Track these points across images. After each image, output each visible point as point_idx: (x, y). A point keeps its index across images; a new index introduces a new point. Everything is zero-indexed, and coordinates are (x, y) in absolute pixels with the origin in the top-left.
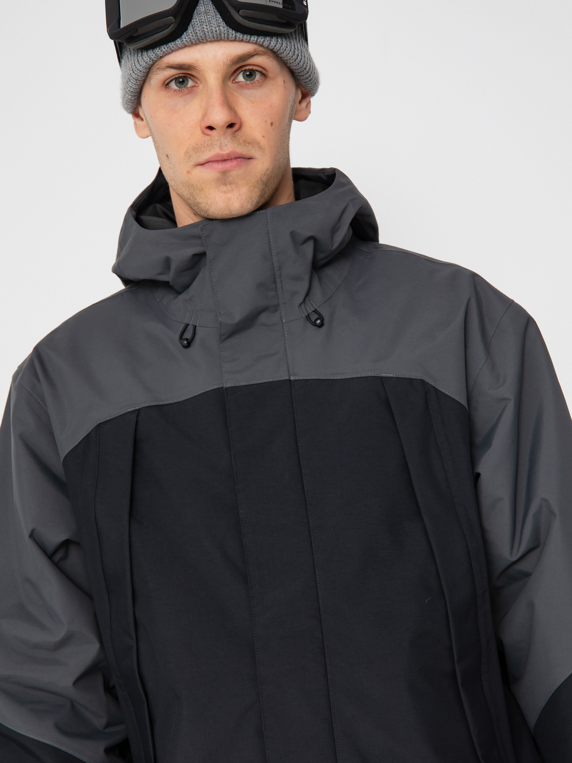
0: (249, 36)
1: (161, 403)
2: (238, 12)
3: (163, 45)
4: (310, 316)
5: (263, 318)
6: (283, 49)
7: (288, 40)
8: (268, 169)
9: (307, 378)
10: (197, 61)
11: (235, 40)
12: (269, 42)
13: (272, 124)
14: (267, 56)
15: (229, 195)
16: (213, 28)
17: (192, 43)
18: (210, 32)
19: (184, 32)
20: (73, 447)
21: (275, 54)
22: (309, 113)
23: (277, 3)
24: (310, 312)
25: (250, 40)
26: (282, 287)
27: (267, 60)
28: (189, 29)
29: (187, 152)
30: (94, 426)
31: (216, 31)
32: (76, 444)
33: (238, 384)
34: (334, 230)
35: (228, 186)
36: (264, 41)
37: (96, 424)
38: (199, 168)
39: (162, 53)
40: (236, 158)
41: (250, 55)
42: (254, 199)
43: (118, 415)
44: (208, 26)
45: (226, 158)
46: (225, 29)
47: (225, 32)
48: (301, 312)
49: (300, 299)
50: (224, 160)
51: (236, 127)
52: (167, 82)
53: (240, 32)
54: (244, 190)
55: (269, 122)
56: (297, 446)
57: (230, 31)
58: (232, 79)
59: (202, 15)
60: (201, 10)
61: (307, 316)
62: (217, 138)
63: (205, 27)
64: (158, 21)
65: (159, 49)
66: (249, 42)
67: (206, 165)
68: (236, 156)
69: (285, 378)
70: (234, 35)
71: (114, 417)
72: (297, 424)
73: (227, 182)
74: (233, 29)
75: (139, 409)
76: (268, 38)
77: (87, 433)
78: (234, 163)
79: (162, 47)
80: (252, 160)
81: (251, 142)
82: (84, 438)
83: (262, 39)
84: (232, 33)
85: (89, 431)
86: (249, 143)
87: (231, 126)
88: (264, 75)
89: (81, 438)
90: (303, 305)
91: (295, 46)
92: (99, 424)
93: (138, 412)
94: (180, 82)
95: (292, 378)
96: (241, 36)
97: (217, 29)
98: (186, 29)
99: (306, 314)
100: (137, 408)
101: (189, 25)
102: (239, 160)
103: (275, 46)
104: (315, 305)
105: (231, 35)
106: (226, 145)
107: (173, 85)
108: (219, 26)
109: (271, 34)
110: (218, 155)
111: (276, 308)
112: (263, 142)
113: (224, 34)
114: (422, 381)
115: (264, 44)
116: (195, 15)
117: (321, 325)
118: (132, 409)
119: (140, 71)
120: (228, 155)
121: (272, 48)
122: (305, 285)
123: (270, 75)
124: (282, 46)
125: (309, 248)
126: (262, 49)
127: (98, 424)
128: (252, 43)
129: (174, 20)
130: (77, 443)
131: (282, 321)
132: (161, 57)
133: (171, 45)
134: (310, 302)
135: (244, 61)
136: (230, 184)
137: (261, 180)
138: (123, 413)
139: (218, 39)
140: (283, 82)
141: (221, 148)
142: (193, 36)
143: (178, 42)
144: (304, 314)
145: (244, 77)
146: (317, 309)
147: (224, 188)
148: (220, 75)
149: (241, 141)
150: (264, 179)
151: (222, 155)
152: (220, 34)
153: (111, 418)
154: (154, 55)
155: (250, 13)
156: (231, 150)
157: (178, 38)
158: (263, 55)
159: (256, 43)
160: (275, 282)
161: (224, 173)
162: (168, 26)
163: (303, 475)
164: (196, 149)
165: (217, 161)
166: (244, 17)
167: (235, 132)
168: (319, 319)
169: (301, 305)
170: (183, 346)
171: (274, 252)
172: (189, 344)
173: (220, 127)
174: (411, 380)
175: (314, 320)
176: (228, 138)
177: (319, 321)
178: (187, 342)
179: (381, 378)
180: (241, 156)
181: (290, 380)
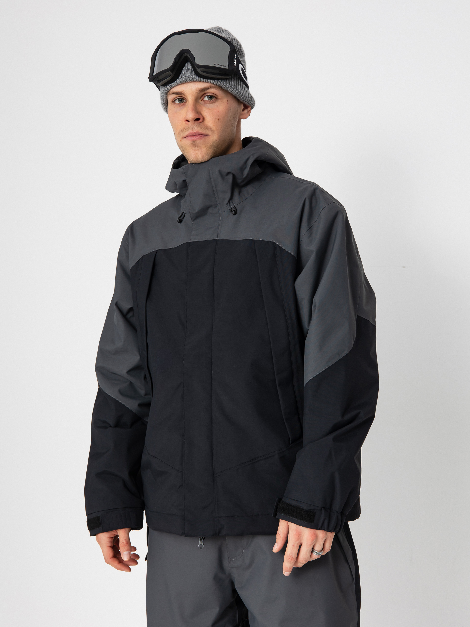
0: (206, 80)
1: (167, 248)
2: (199, 68)
3: (170, 84)
4: (232, 209)
5: (210, 210)
6: (224, 86)
7: (228, 81)
8: (216, 140)
9: (224, 239)
10: (184, 91)
11: (200, 82)
12: (216, 82)
13: (218, 119)
14: (216, 89)
15: (197, 152)
16: (190, 76)
17: (181, 83)
18: (188, 78)
19: (178, 78)
21: (221, 88)
22: (249, 115)
23: (218, 65)
25: (207, 81)
26: (218, 196)
27: (216, 91)
28: (180, 77)
29: (179, 132)
30: (141, 257)
31: (191, 78)
33: (195, 241)
34: (242, 169)
35: (197, 148)
36: (214, 82)
38: (184, 139)
39: (170, 87)
40: (199, 135)
41: (207, 88)
42: (209, 154)
43: (150, 252)
44: (188, 76)
45: (194, 134)
46: (195, 76)
47: (195, 78)
48: (227, 207)
49: (226, 201)
50: (194, 136)
51: (201, 120)
52: (174, 100)
53: (202, 78)
54: (204, 150)
55: (217, 118)
56: (214, 270)
57: (198, 77)
58: (201, 99)
59: (186, 71)
60: (186, 68)
62: (191, 125)
63: (186, 76)
64: (165, 73)
65: (169, 86)
66: (207, 82)
67: (186, 138)
68: (199, 134)
69: (215, 239)
70: (199, 79)
73: (196, 146)
74: (199, 77)
75: (158, 250)
76: (216, 81)
77: (138, 260)
78: (198, 137)
79: (170, 85)
80: (208, 136)
81: (207, 128)
83: (213, 81)
84: (198, 78)
86: (206, 128)
87: (197, 120)
88: (217, 98)
89: (136, 262)
90: (228, 204)
91: (232, 84)
92: (143, 256)
94: (180, 100)
96: (203, 80)
97: (192, 77)
98: (179, 77)
100: (157, 250)
101: (180, 75)
102: (201, 135)
103: (220, 84)
104: (235, 204)
105: (198, 80)
106: (195, 129)
107: (177, 102)
108: (193, 76)
109: (218, 79)
110: (191, 133)
111: (216, 206)
112: (213, 128)
113: (195, 79)
114: (274, 244)
115: (214, 83)
116: (183, 71)
117: (235, 214)
118: (155, 250)
119: (164, 96)
120: (195, 133)
121: (219, 85)
122: (228, 195)
123: (219, 97)
124: (223, 84)
125: (230, 178)
126: (213, 85)
128: (209, 83)
129: (171, 73)
130: (135, 264)
131: (219, 212)
132: (170, 89)
133: (173, 84)
134: (233, 202)
135: (204, 91)
136: (198, 147)
137: (213, 145)
138: (152, 251)
139: (192, 81)
140: (226, 101)
141: (192, 130)
142: (181, 80)
143: (175, 82)
145: (208, 98)
147: (194, 149)
148: (193, 97)
149: (202, 127)
150: (215, 144)
151: (193, 133)
152: (193, 79)
153: (147, 254)
154: (167, 88)
155: (204, 69)
156: (196, 131)
157: (176, 81)
158: (214, 88)
159: (210, 83)
160: (214, 193)
161: (194, 141)
162: (169, 76)
164: (183, 131)
165: (191, 136)
166: (203, 71)
167: (200, 123)
168: (234, 211)
169: (227, 204)
170: (179, 222)
171: (212, 179)
172: (181, 222)
173: (192, 120)
174: (268, 242)
175: (232, 211)
176: (196, 126)
177: (234, 212)
178: (179, 221)
179: (254, 240)
180: (201, 134)
181: (217, 239)
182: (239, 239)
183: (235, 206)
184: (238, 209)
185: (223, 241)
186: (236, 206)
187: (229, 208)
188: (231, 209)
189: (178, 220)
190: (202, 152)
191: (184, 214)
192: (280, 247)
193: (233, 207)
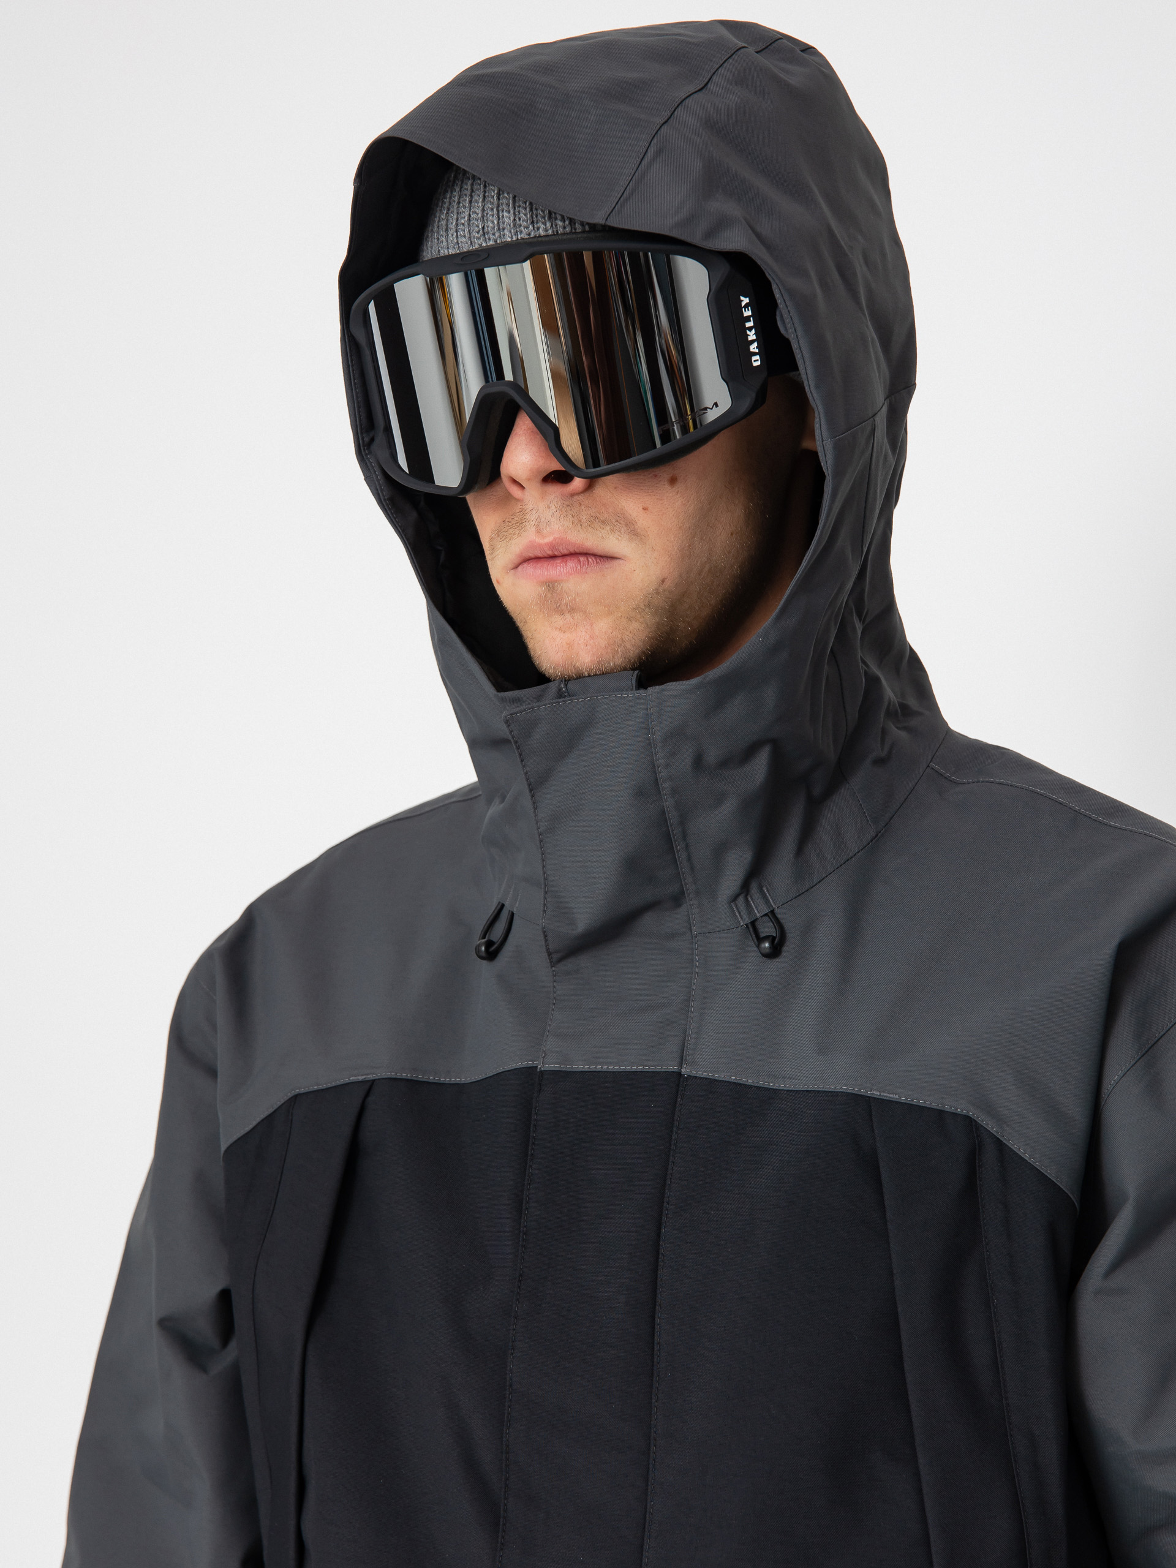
4: (757, 924)
5: (648, 921)
8: (663, 581)
13: (673, 481)
15: (570, 635)
20: (242, 1134)
24: (758, 915)
26: (689, 859)
29: (491, 537)
30: (286, 1098)
32: (247, 1129)
33: (569, 1067)
35: (568, 616)
37: (290, 1095)
38: (511, 575)
40: (574, 555)
43: (334, 1084)
48: (734, 913)
50: (551, 558)
51: (577, 485)
55: (665, 478)
56: (659, 1235)
61: (750, 925)
62: (530, 506)
68: (573, 550)
69: (670, 1068)
71: (325, 1086)
72: (668, 1182)
73: (564, 608)
75: (374, 1081)
77: (271, 1110)
78: (571, 563)
80: (615, 563)
82: (263, 1120)
85: (276, 1107)
86: (603, 523)
87: (557, 477)
89: (258, 1120)
90: (741, 900)
92: (296, 1097)
93: (370, 1086)
95: (686, 1071)
99: (748, 921)
100: (371, 1077)
102: (582, 559)
104: (773, 901)
106: (548, 523)
110: (535, 544)
111: (677, 900)
112: (644, 519)
114: (970, 1125)
117: (775, 952)
118: (360, 1078)
120: (552, 546)
127: (294, 1096)
130: (251, 1126)
131: (692, 930)
134: (763, 891)
136: (571, 610)
137: (649, 606)
138: (342, 1082)
141: (536, 529)
144: (742, 918)
146: (776, 910)
147: (558, 620)
150: (658, 599)
151: (540, 545)
153: (320, 1087)
156: (557, 535)
160: (671, 849)
161: (551, 585)
163: (657, 1307)
164: (502, 533)
165: (535, 559)
167: (572, 495)
168: (771, 939)
169: (735, 899)
170: (484, 954)
171: (666, 786)
172: (491, 952)
173: (529, 479)
174: (940, 1114)
175: (760, 940)
176: (553, 507)
177: (767, 945)
178: (486, 949)
179: (868, 1100)
180: (585, 551)
181: (679, 1074)
182: (792, 1088)
183: (772, 912)
184: (788, 926)
185: (711, 1083)
186: (777, 912)
187: (745, 916)
188: (753, 923)
189: (479, 946)
190: (592, 637)
191: (505, 915)
192: (1000, 1145)
193: (766, 915)
